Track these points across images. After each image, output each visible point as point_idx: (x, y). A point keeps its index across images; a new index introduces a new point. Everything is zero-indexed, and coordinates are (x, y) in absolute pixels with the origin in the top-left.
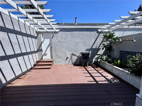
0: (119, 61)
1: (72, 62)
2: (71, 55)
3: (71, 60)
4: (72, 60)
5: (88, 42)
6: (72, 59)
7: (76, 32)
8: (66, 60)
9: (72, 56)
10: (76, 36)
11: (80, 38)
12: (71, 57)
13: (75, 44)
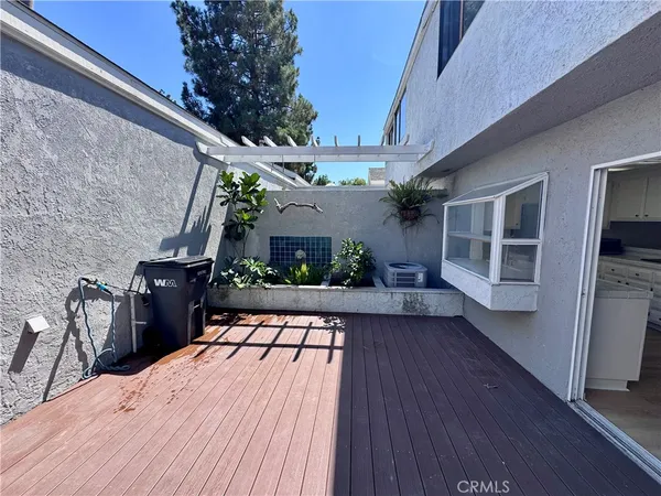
0: (304, 268)
1: (82, 357)
2: (68, 306)
3: (72, 342)
4: (79, 345)
5: (167, 200)
6: (77, 333)
7: (97, 109)
8: (17, 365)
9: (73, 306)
10: (96, 139)
11: (125, 165)
12: (72, 316)
13: (90, 201)
